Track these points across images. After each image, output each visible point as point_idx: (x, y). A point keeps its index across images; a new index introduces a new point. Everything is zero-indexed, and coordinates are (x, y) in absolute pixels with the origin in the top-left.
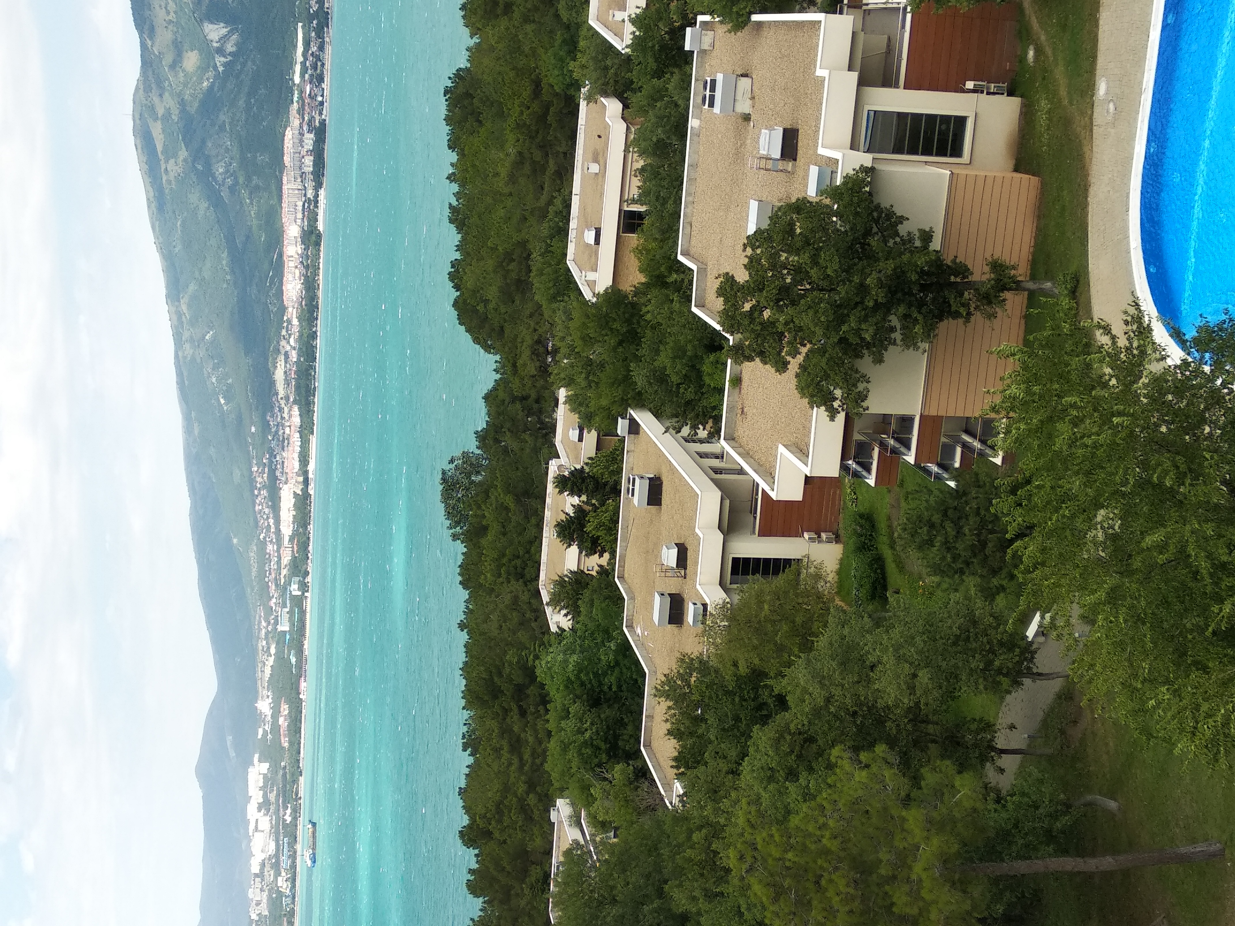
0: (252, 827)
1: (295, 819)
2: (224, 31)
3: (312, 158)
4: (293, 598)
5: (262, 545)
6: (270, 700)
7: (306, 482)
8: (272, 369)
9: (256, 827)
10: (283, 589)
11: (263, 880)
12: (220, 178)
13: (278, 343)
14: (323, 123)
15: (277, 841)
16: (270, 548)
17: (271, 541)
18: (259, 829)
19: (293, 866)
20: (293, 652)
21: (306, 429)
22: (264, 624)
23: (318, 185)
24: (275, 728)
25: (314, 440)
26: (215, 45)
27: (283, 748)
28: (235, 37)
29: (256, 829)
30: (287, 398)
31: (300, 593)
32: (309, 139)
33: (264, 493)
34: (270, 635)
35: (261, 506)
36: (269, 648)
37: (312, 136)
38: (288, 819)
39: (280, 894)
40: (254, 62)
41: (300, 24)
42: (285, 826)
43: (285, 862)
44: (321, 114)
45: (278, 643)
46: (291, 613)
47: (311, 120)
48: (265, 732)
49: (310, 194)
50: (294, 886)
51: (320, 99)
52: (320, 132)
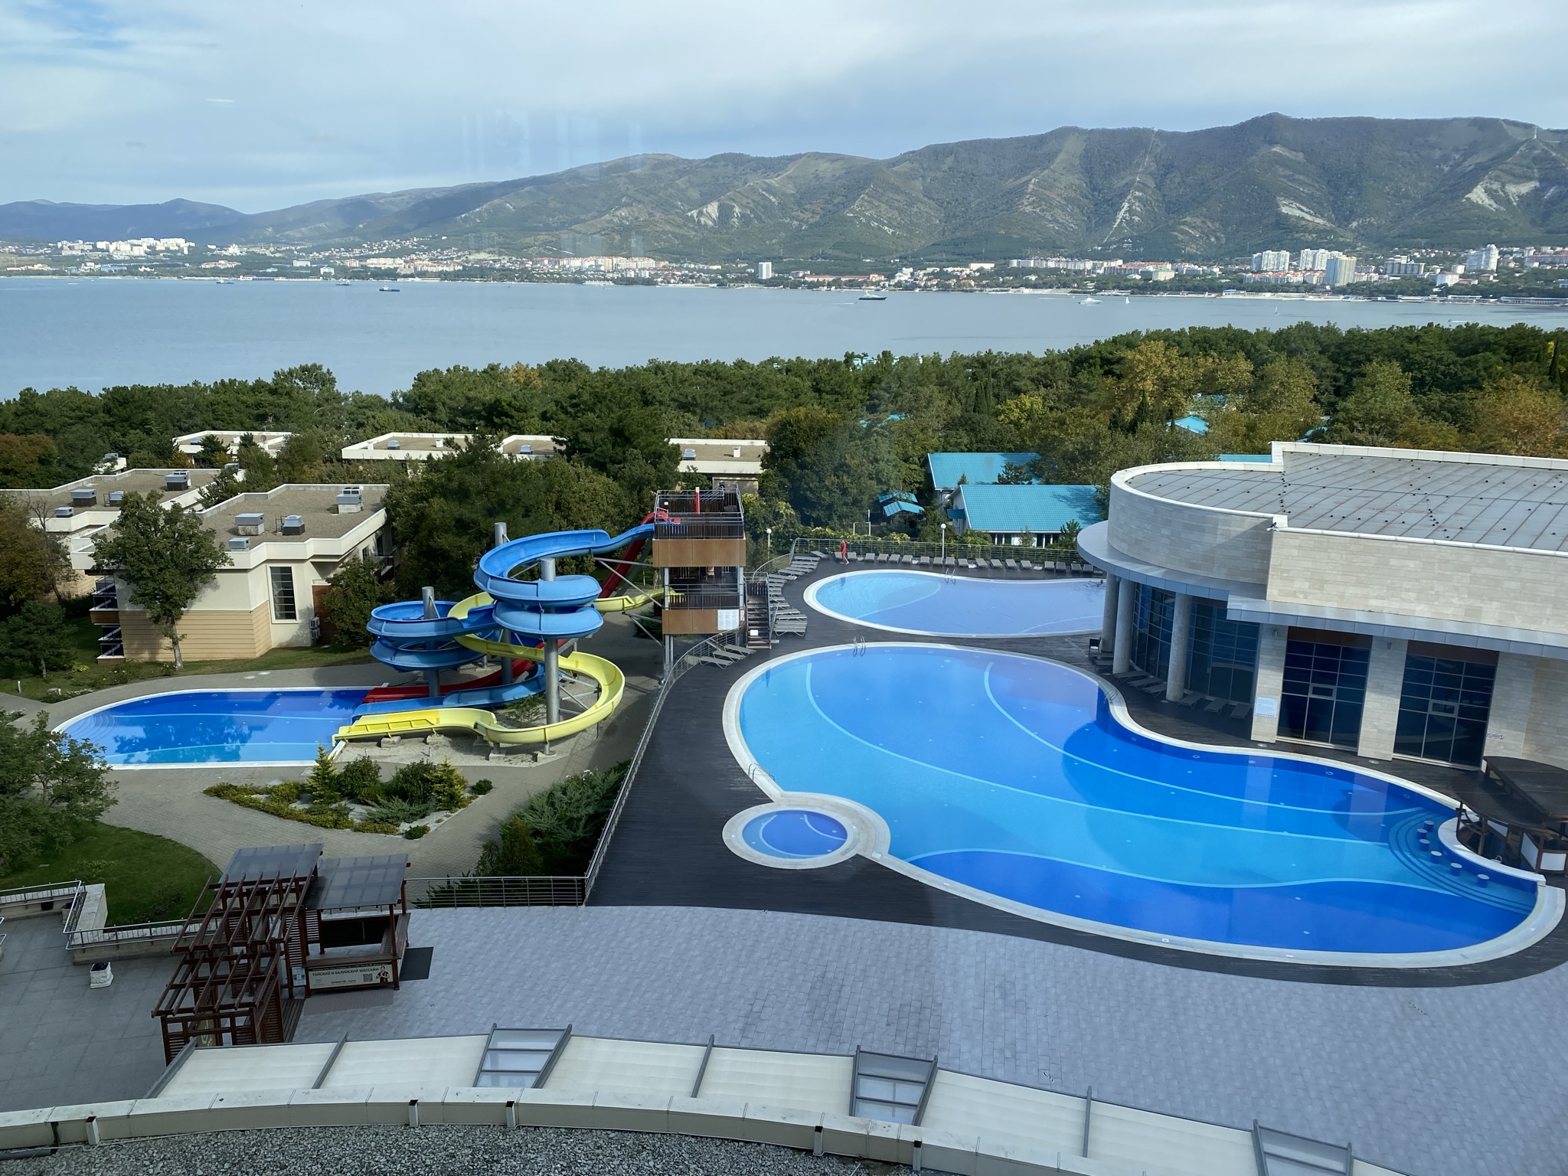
0: (135, 242)
1: (142, 274)
2: (714, 216)
3: (633, 276)
4: (318, 270)
5: (360, 246)
6: (238, 254)
7: (406, 276)
8: (487, 250)
9: (135, 245)
10: (326, 262)
11: (91, 251)
12: (618, 213)
13: (506, 255)
14: (656, 283)
15: (124, 261)
16: (357, 251)
17: (361, 252)
18: (134, 248)
19: (102, 274)
20: (276, 270)
21: (443, 276)
22: (299, 247)
23: (615, 281)
24: (216, 258)
25: (437, 281)
26: (705, 210)
27: (200, 264)
28: (711, 223)
29: (133, 245)
30: (467, 261)
31: (322, 273)
32: (646, 274)
33: (398, 246)
34: (289, 253)
35: (388, 244)
36: (279, 252)
37: (647, 276)
38: (142, 270)
39: (78, 266)
40: (695, 236)
41: (720, 267)
42: (136, 267)
43: (107, 268)
44: (662, 282)
45: (283, 258)
46: (307, 268)
47: (658, 276)
48: (212, 250)
49: (609, 276)
50: (88, 275)
51: (672, 281)
52: (649, 282)
